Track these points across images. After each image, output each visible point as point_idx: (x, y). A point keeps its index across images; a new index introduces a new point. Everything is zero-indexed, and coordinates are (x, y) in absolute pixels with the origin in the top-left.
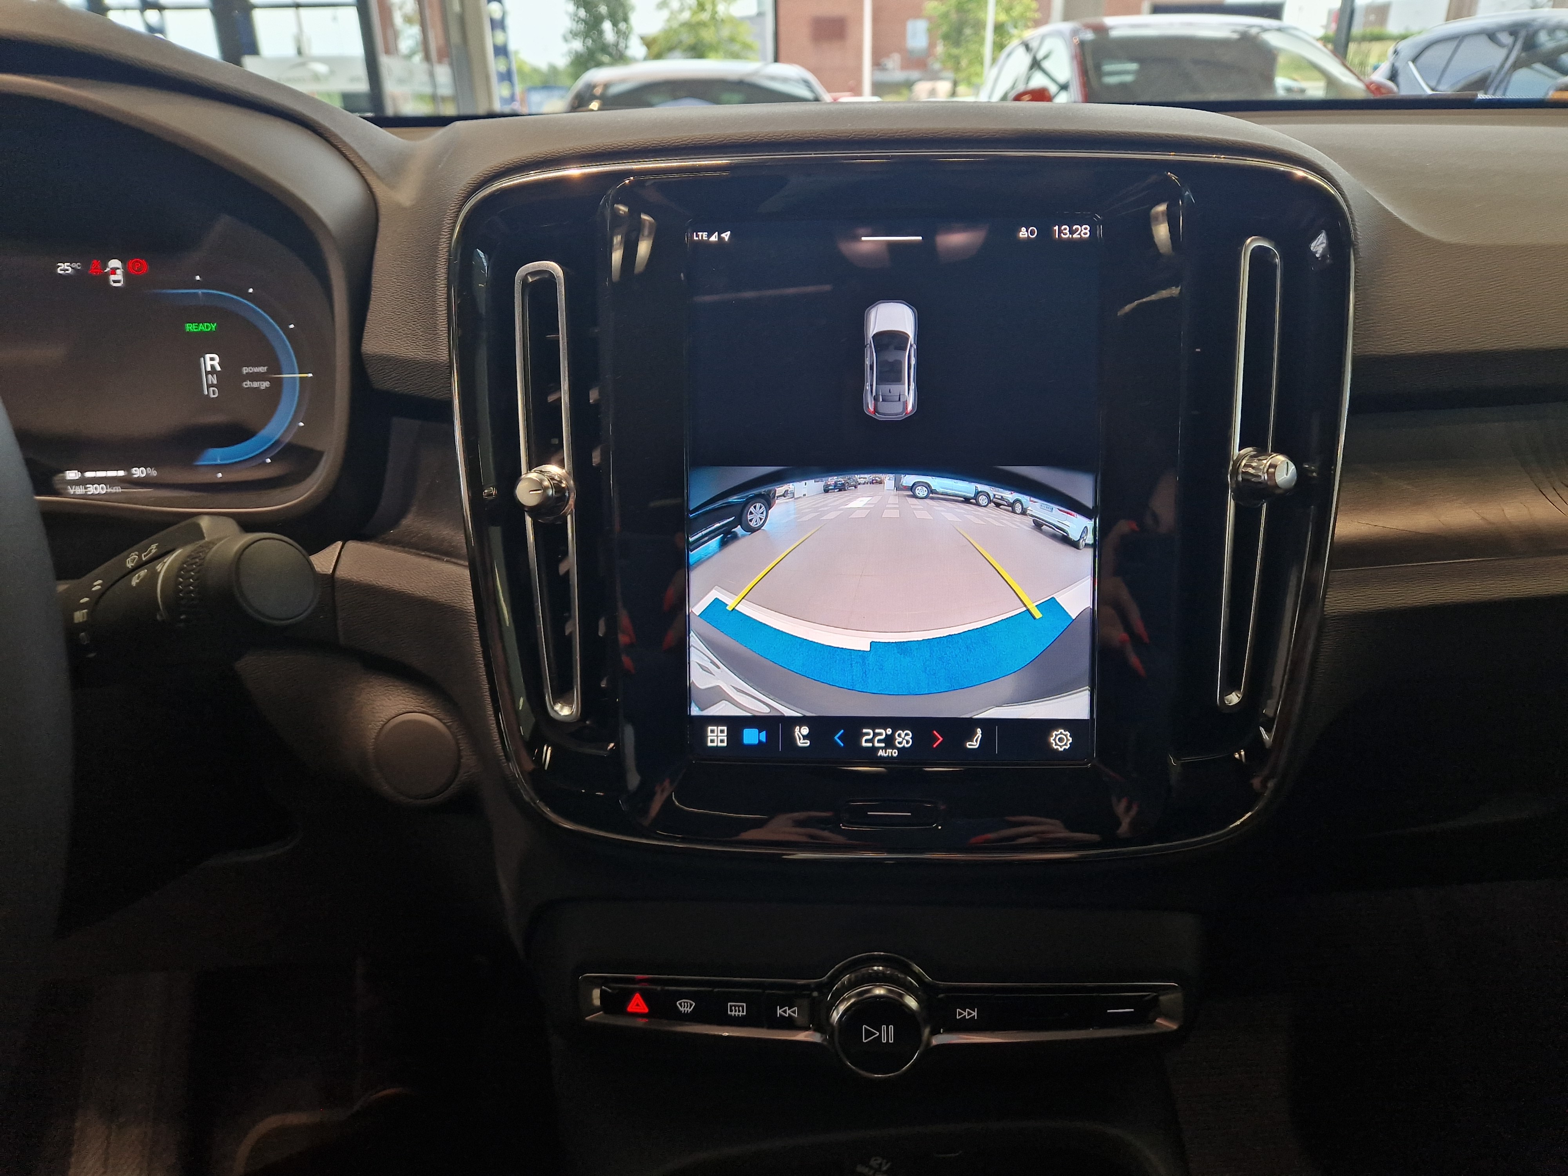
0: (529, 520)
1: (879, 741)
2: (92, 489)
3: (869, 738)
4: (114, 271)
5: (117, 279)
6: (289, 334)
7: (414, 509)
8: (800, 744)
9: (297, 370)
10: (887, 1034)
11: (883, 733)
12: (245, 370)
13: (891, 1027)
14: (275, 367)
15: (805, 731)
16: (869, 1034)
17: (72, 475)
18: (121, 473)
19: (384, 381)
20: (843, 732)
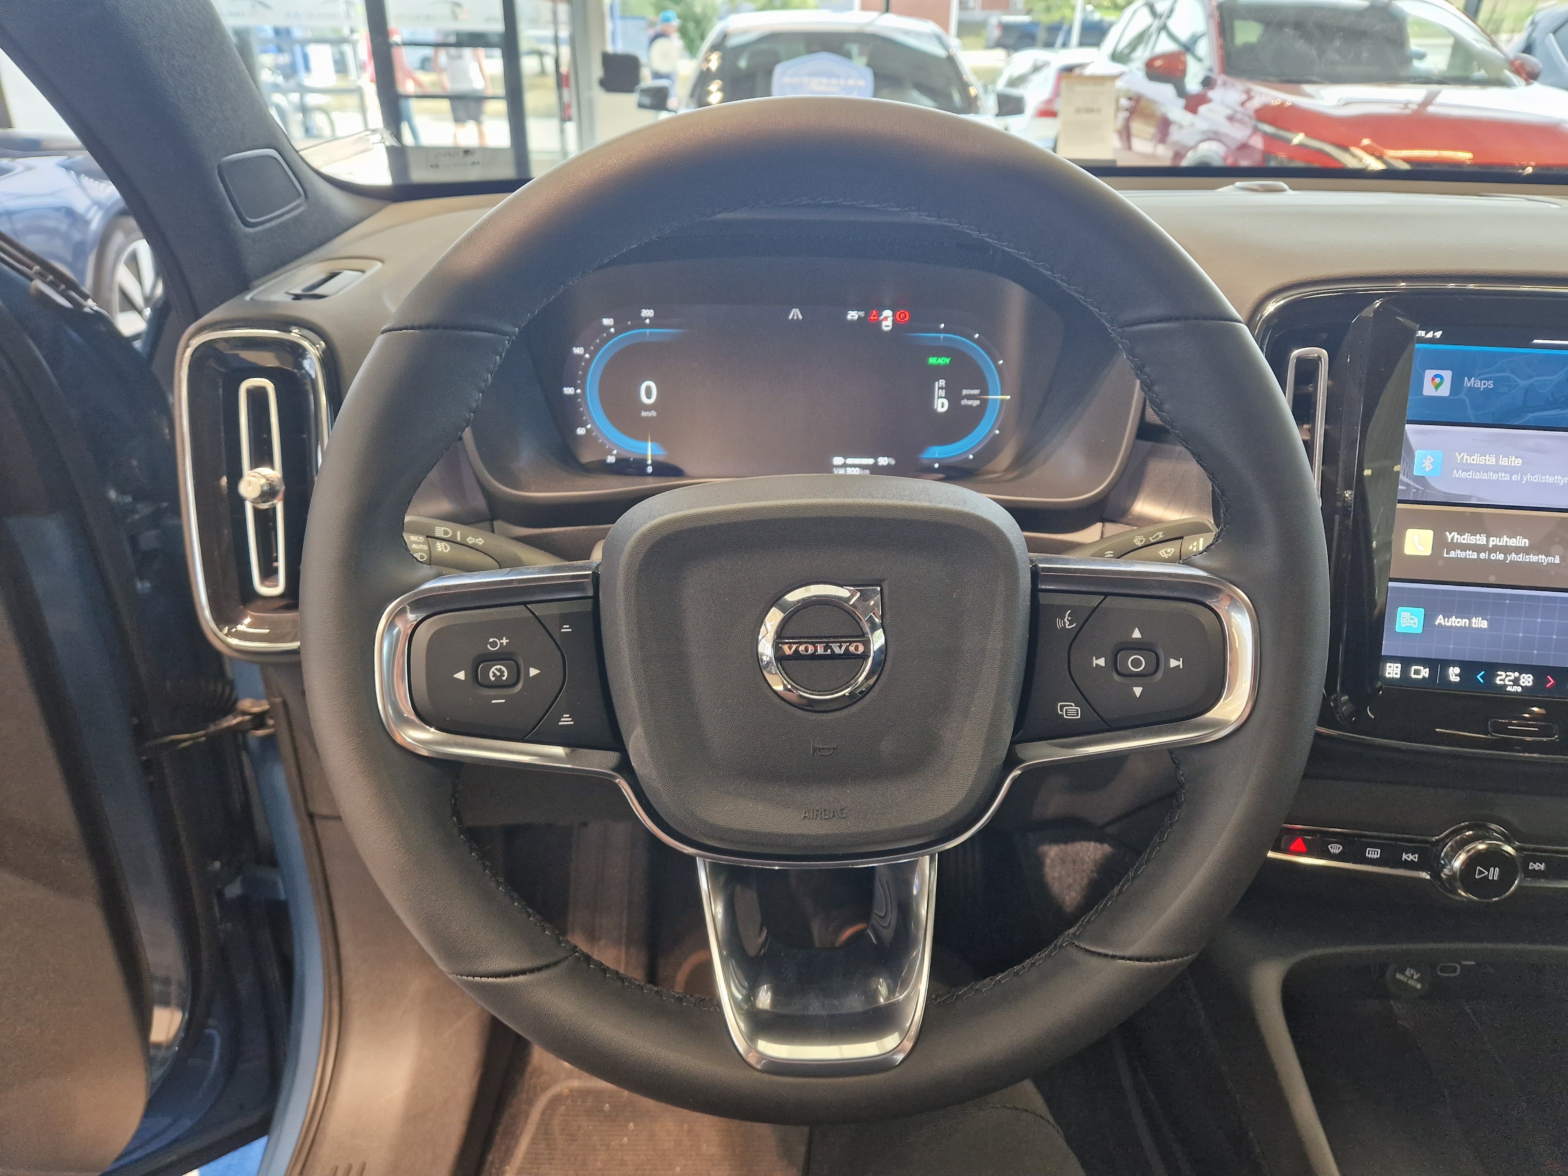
1: (1510, 681)
2: (850, 471)
3: (1503, 678)
4: (886, 318)
5: (887, 325)
6: (998, 367)
8: (1452, 680)
9: (999, 393)
10: (1494, 871)
11: (1513, 675)
12: (965, 392)
13: (1496, 866)
14: (985, 391)
15: (1457, 670)
16: (1481, 872)
17: (838, 460)
18: (871, 461)
20: (1483, 673)
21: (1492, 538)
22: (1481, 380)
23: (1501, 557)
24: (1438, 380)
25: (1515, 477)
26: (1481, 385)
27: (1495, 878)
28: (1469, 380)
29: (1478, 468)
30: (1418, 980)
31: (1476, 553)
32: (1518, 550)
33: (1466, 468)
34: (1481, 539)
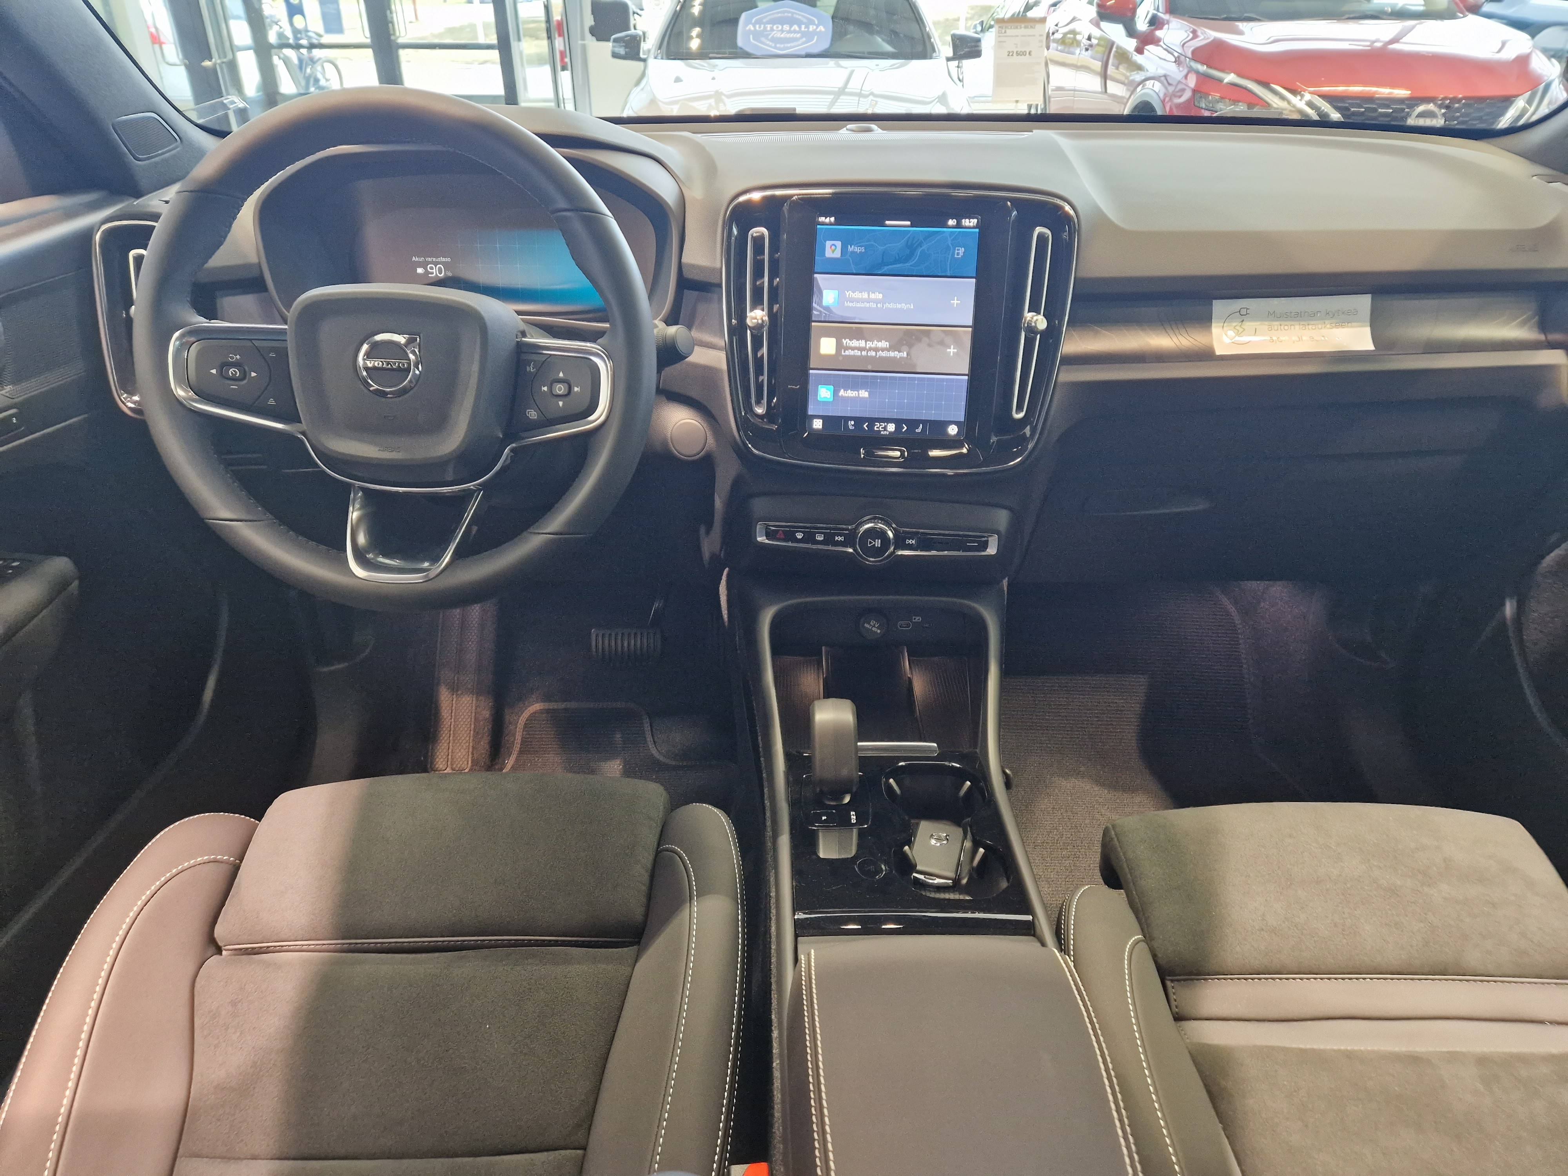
0: (749, 332)
1: (882, 428)
3: (878, 426)
7: (695, 327)
8: (850, 428)
10: (878, 543)
11: (884, 425)
13: (879, 540)
15: (853, 423)
16: (871, 543)
19: (687, 274)
20: (867, 424)
21: (868, 342)
22: (857, 247)
23: (873, 354)
24: (833, 247)
25: (879, 305)
26: (858, 250)
27: (879, 546)
28: (851, 247)
29: (858, 300)
30: (878, 628)
31: (860, 352)
32: (883, 350)
33: (852, 300)
34: (862, 343)
